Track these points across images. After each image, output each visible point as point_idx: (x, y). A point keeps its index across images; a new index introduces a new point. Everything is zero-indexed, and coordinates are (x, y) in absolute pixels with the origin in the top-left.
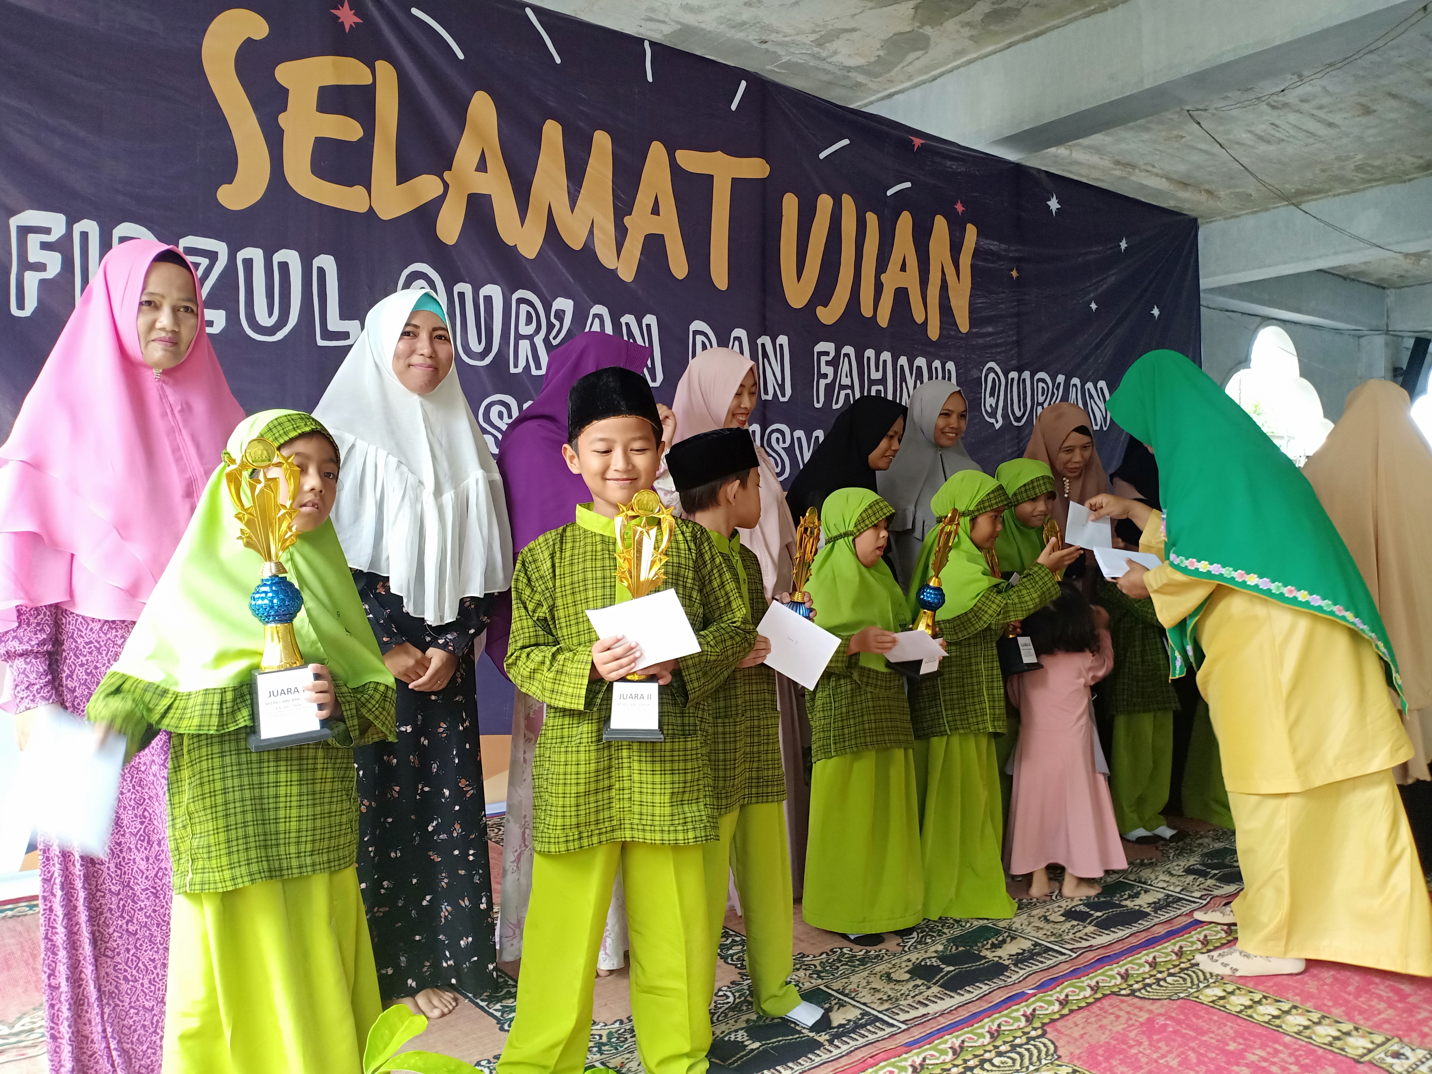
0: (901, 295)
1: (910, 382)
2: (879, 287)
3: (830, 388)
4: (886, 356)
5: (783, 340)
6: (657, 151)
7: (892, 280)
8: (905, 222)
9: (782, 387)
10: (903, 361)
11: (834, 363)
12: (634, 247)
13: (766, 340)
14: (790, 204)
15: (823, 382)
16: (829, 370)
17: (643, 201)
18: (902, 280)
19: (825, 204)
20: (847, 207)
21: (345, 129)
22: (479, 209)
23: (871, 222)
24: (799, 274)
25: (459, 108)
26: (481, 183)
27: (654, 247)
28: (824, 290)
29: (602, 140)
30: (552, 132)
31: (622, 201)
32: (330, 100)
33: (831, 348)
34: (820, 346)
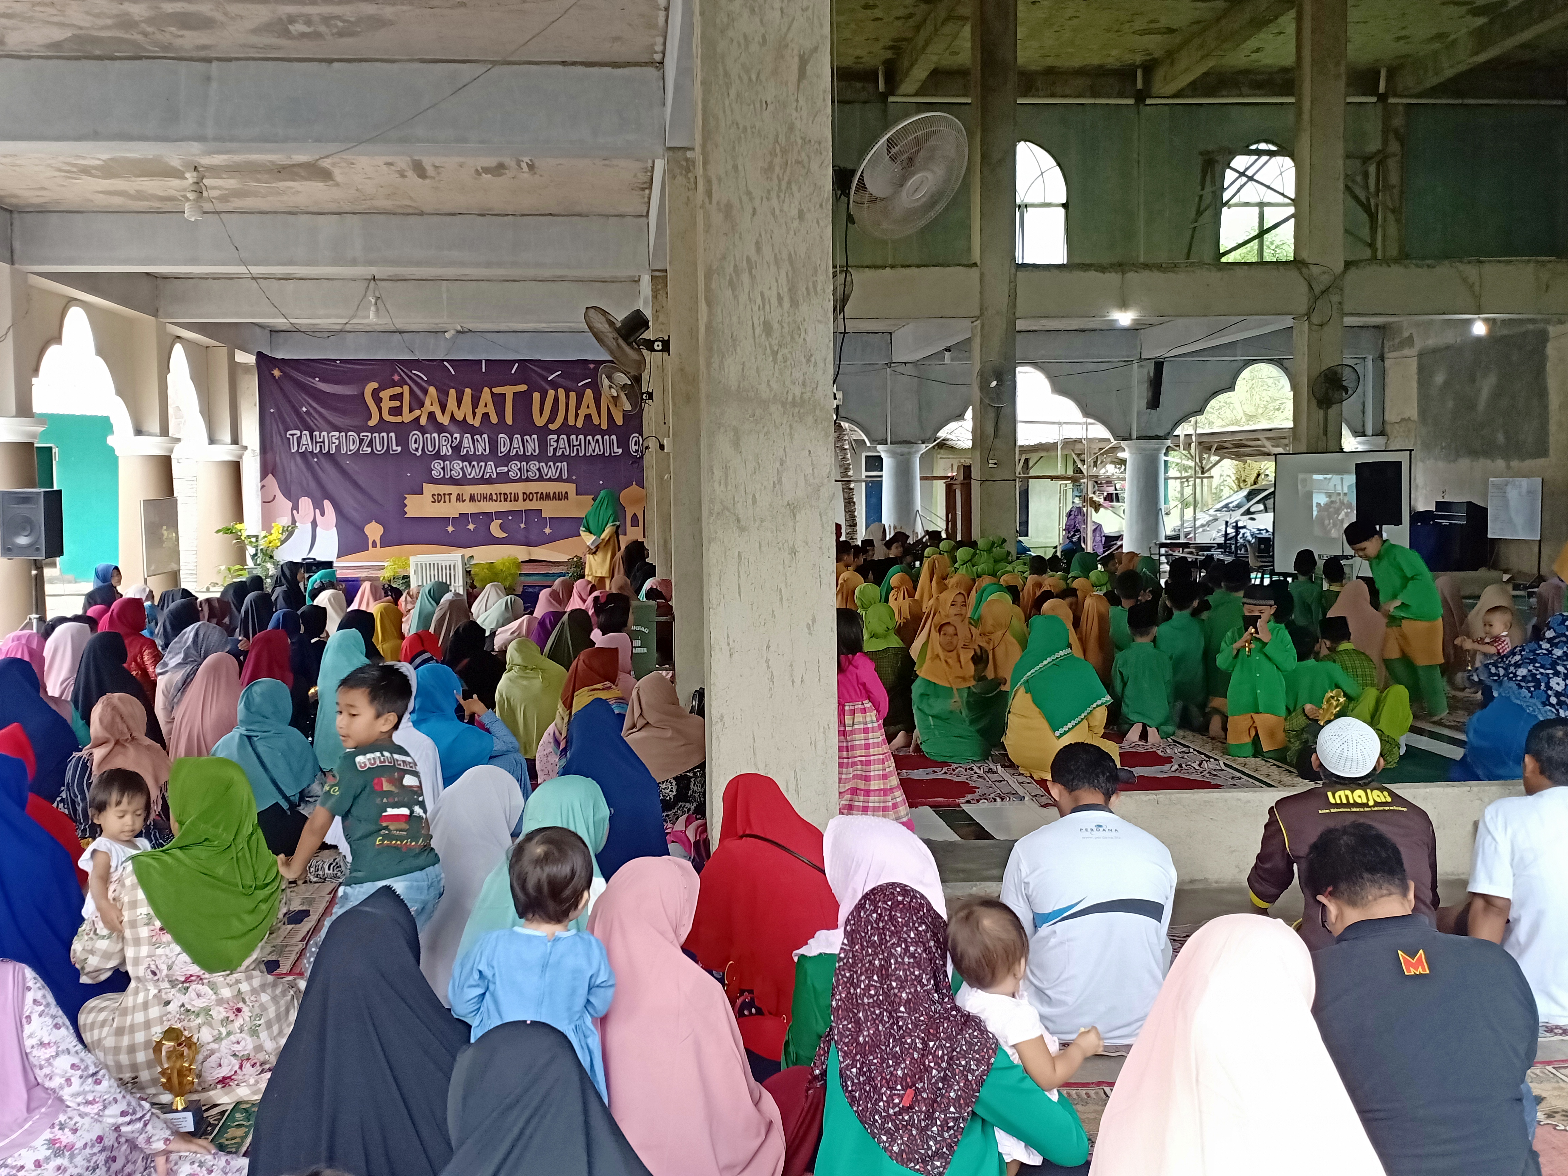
0: (588, 417)
1: (593, 444)
2: (577, 415)
3: (555, 449)
4: (582, 437)
5: (535, 436)
6: (486, 390)
7: (582, 412)
8: (588, 392)
9: (535, 451)
10: (589, 438)
11: (557, 441)
12: (479, 417)
13: (527, 437)
14: (536, 396)
15: (552, 448)
16: (555, 444)
17: (481, 404)
18: (588, 411)
19: (551, 393)
20: (561, 392)
21: (397, 404)
22: (431, 415)
23: (573, 395)
24: (541, 415)
25: (425, 392)
26: (432, 409)
27: (486, 416)
28: (552, 419)
29: (468, 391)
30: (452, 392)
31: (475, 406)
32: (392, 398)
33: (555, 437)
34: (551, 437)
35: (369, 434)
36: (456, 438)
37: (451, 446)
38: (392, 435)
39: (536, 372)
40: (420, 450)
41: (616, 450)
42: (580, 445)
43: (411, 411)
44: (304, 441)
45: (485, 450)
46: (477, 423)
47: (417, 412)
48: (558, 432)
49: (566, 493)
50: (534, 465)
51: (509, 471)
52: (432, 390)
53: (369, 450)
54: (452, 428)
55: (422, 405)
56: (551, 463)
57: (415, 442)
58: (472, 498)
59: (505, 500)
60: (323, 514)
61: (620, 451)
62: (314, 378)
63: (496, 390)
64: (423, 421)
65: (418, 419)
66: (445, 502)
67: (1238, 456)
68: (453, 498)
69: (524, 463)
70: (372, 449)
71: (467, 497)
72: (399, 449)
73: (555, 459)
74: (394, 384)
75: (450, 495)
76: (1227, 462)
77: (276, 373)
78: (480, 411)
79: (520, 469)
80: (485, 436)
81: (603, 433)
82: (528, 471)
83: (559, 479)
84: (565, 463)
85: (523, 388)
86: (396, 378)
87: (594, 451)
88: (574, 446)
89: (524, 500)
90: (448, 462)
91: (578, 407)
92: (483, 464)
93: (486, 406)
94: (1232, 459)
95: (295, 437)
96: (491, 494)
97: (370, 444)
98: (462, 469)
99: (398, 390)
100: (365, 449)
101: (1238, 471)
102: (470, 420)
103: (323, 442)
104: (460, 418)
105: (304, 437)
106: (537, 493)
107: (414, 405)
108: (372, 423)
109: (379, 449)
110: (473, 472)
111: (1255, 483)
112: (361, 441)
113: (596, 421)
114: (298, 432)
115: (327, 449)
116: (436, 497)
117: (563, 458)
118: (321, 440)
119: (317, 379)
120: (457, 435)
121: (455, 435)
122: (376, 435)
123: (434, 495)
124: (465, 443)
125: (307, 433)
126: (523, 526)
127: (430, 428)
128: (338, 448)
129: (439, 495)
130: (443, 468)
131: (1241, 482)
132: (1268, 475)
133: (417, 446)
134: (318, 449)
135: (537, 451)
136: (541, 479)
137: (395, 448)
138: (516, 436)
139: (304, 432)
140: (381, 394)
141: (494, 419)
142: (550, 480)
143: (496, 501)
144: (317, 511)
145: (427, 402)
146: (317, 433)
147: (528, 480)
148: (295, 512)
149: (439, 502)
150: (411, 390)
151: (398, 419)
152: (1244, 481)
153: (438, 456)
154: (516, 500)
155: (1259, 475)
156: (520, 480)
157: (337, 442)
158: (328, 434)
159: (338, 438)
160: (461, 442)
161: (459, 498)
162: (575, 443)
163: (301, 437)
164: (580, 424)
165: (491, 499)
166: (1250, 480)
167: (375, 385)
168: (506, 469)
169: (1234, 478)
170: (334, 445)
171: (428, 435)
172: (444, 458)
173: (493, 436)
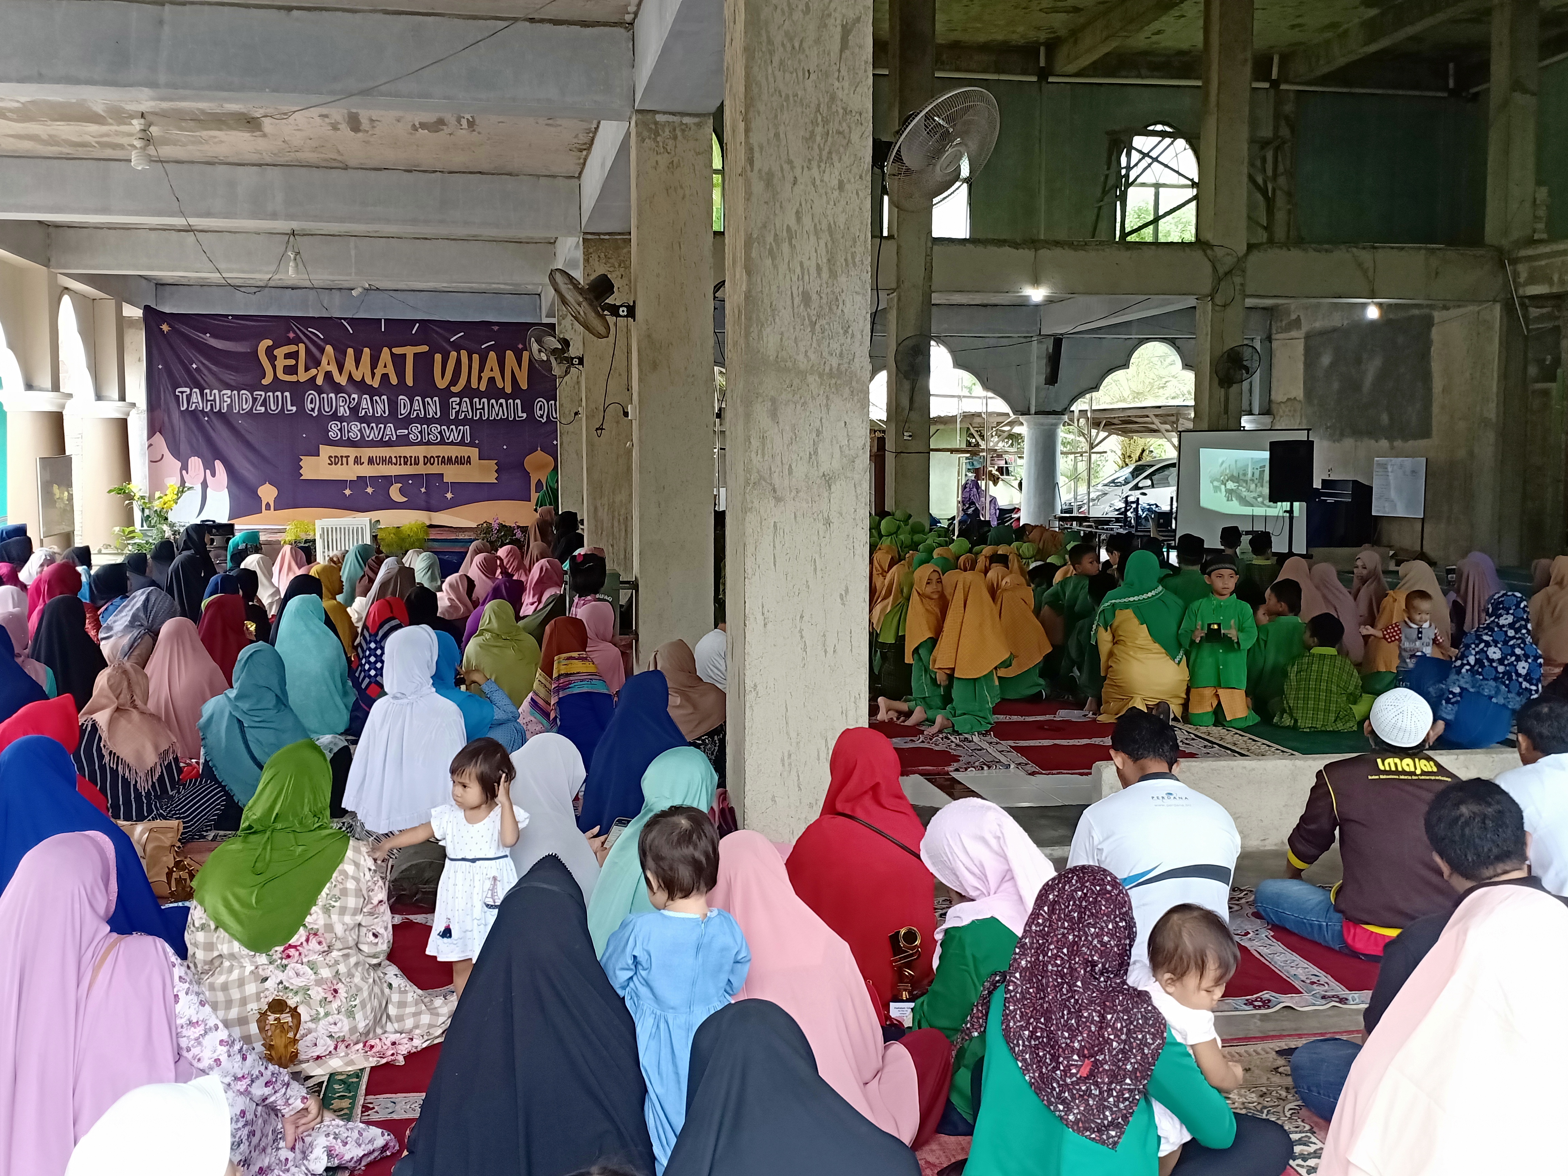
0: (492, 380)
1: (497, 408)
2: (480, 378)
3: (457, 413)
4: (485, 400)
5: (436, 399)
6: (386, 350)
7: (486, 375)
8: (492, 354)
9: (436, 414)
10: (493, 401)
11: (460, 404)
12: (378, 378)
13: (429, 399)
14: (438, 357)
15: (454, 411)
16: (458, 407)
17: (381, 364)
18: (492, 374)
19: (454, 354)
20: (464, 354)
21: (292, 362)
22: (328, 375)
23: (476, 357)
24: (443, 378)
25: (322, 351)
26: (329, 368)
27: (385, 377)
28: (454, 381)
29: (367, 350)
30: (350, 351)
31: (374, 365)
32: (287, 356)
33: (458, 399)
34: (453, 399)
35: (263, 393)
36: (354, 399)
37: (348, 407)
38: (287, 394)
39: (437, 333)
40: (316, 411)
41: (520, 414)
42: (483, 408)
43: (307, 369)
44: (194, 399)
45: (384, 412)
46: (376, 385)
47: (313, 372)
48: (460, 395)
49: (469, 457)
50: (436, 428)
51: (409, 433)
52: (329, 349)
53: (263, 409)
54: (350, 389)
55: (318, 364)
56: (453, 427)
57: (311, 402)
58: (371, 461)
59: (405, 463)
60: (213, 475)
61: (525, 415)
62: (205, 334)
63: (397, 351)
64: (320, 381)
65: (314, 378)
66: (342, 464)
67: (1124, 432)
68: (351, 460)
69: (425, 426)
70: (266, 409)
71: (365, 460)
72: (294, 409)
73: (457, 422)
74: (289, 342)
75: (347, 457)
76: (1114, 437)
77: (165, 328)
78: (379, 372)
79: (420, 432)
80: (384, 397)
81: (507, 397)
82: (429, 434)
83: (462, 443)
84: (468, 427)
85: (424, 348)
86: (291, 335)
87: (497, 415)
88: (477, 409)
89: (425, 464)
90: (345, 424)
91: (481, 370)
92: (382, 426)
93: (385, 366)
94: (1118, 435)
95: (184, 395)
96: (390, 457)
97: (264, 404)
98: (360, 431)
99: (292, 348)
100: (258, 408)
101: (1124, 448)
102: (368, 381)
103: (214, 400)
104: (358, 378)
105: (194, 395)
106: (438, 457)
107: (310, 364)
108: (265, 382)
109: (273, 408)
110: (372, 435)
111: (1140, 459)
112: (255, 400)
113: (500, 385)
114: (188, 390)
115: (218, 408)
116: (333, 460)
117: (465, 421)
118: (212, 398)
119: (208, 335)
120: (355, 396)
121: (353, 396)
122: (271, 394)
123: (330, 457)
124: (364, 405)
125: (197, 390)
126: (423, 490)
127: (326, 388)
128: (230, 406)
129: (336, 457)
130: (340, 430)
131: (1126, 457)
132: (1152, 452)
133: (313, 406)
134: (209, 407)
135: (439, 414)
136: (442, 442)
137: (289, 408)
138: (417, 398)
139: (194, 390)
140: (276, 352)
141: (394, 380)
142: (452, 444)
143: (396, 464)
144: (208, 471)
145: (324, 361)
146: (207, 391)
147: (429, 443)
148: (184, 472)
149: (336, 464)
150: (307, 347)
151: (292, 378)
152: (1130, 457)
153: (335, 417)
154: (417, 464)
155: (1143, 451)
156: (421, 443)
157: (229, 400)
158: (220, 391)
159: (230, 397)
160: (359, 403)
161: (358, 461)
162: (478, 407)
163: (191, 394)
164: (483, 388)
165: (390, 462)
166: (1136, 456)
167: (269, 342)
168: (406, 432)
169: (1119, 453)
170: (225, 404)
171: (325, 395)
172: (341, 419)
173: (393, 398)
